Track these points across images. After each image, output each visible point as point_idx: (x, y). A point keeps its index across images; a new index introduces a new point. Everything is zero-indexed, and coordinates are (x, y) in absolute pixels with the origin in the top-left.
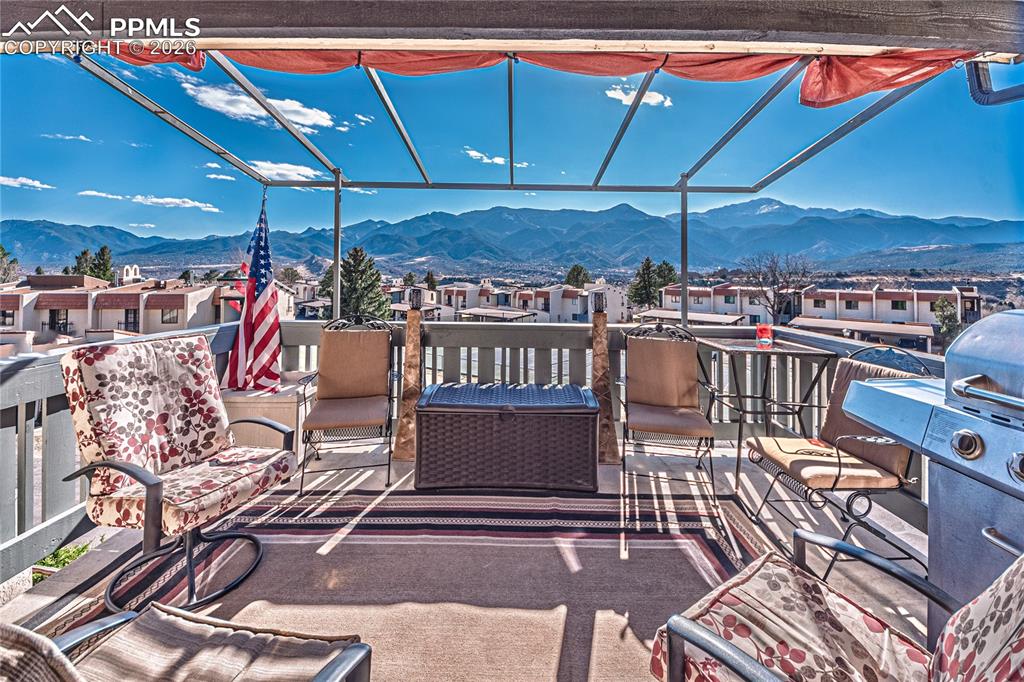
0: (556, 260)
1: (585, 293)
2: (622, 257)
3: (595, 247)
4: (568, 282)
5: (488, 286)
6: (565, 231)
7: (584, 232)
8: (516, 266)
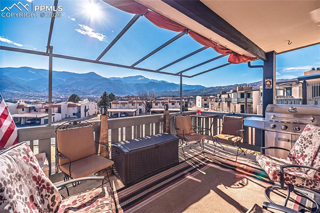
0: (60, 92)
1: (79, 105)
2: (92, 91)
3: (79, 87)
4: (69, 101)
5: (22, 103)
6: (65, 80)
7: (74, 81)
8: (37, 94)
